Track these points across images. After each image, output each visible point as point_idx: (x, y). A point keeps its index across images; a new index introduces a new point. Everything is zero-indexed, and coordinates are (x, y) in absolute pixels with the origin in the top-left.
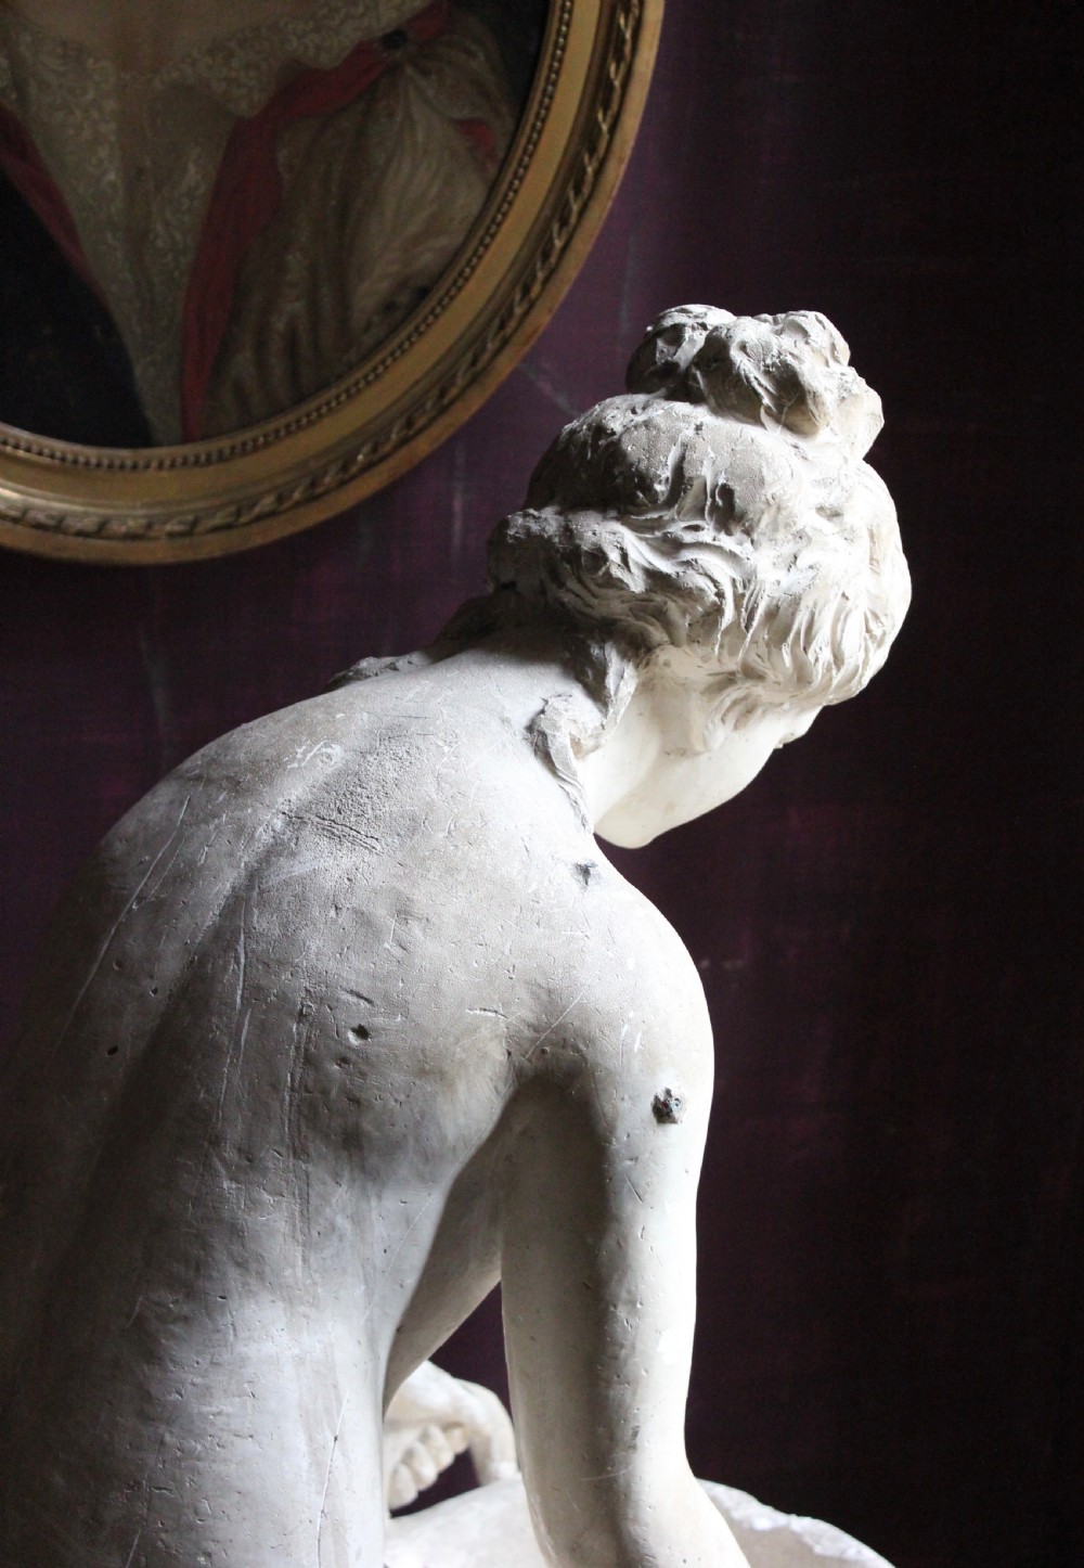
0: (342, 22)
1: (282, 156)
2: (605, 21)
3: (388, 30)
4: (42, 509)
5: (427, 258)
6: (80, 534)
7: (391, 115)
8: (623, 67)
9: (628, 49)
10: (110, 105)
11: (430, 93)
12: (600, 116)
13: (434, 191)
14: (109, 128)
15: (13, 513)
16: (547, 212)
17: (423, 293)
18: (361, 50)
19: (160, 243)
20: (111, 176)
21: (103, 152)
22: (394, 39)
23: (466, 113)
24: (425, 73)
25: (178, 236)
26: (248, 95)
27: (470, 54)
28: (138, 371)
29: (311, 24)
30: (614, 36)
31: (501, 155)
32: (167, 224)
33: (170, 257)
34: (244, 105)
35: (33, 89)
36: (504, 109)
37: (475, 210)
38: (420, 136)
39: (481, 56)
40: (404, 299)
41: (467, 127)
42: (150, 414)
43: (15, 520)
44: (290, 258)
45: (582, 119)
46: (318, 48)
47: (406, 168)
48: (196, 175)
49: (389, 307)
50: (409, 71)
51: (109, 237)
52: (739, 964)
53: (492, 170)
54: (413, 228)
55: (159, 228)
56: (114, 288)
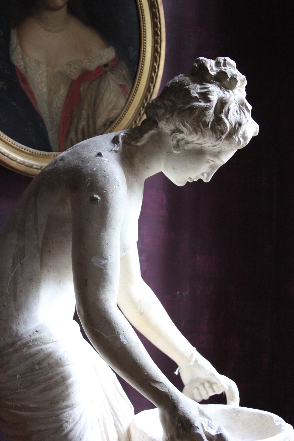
0: (95, 61)
1: (82, 89)
2: (151, 65)
3: (105, 63)
4: (27, 163)
5: (113, 115)
6: (36, 169)
7: (105, 82)
8: (156, 74)
9: (157, 70)
10: (45, 74)
11: (114, 78)
12: (151, 84)
13: (115, 99)
14: (44, 79)
15: (21, 162)
16: (140, 106)
17: (112, 122)
18: (99, 67)
19: (55, 106)
20: (45, 90)
21: (43, 85)
22: (106, 65)
23: (121, 83)
24: (113, 73)
25: (59, 105)
26: (75, 75)
27: (123, 70)
28: (49, 134)
29: (88, 61)
30: (154, 67)
31: (129, 93)
32: (56, 102)
33: (57, 109)
34: (73, 77)
35: (28, 69)
36: (130, 83)
37: (123, 105)
38: (112, 87)
39: (125, 71)
40: (108, 123)
41: (121, 86)
42: (52, 145)
43: (22, 164)
44: (83, 112)
45: (147, 85)
46: (90, 66)
47: (108, 94)
48: (63, 91)
49: (105, 125)
50: (109, 72)
51: (44, 103)
52: (186, 293)
53: (127, 96)
54: (110, 108)
55: (55, 103)
56: (45, 115)
